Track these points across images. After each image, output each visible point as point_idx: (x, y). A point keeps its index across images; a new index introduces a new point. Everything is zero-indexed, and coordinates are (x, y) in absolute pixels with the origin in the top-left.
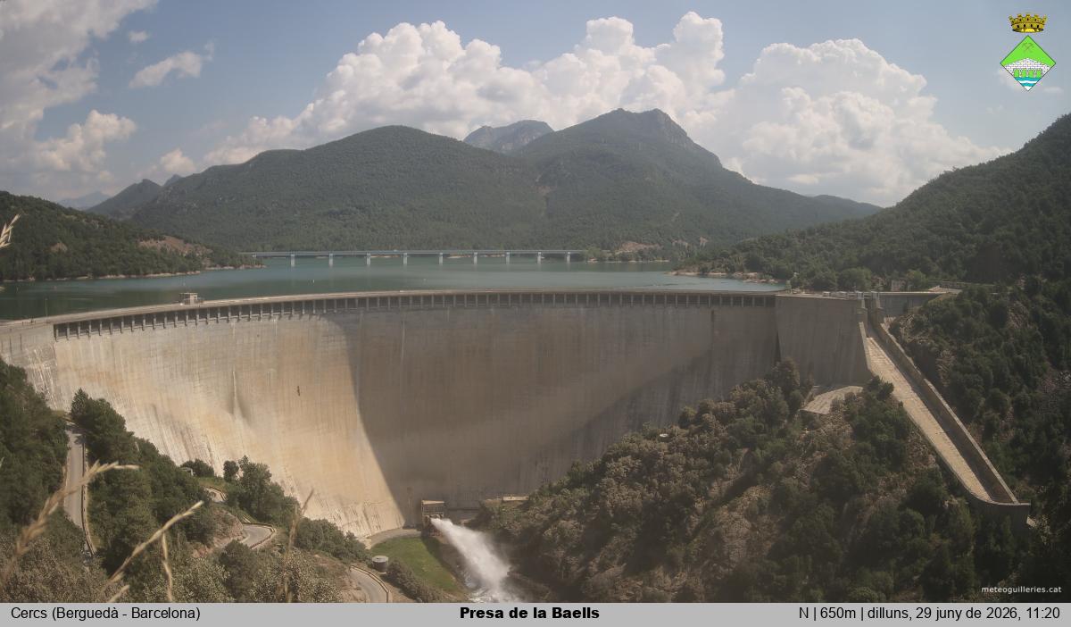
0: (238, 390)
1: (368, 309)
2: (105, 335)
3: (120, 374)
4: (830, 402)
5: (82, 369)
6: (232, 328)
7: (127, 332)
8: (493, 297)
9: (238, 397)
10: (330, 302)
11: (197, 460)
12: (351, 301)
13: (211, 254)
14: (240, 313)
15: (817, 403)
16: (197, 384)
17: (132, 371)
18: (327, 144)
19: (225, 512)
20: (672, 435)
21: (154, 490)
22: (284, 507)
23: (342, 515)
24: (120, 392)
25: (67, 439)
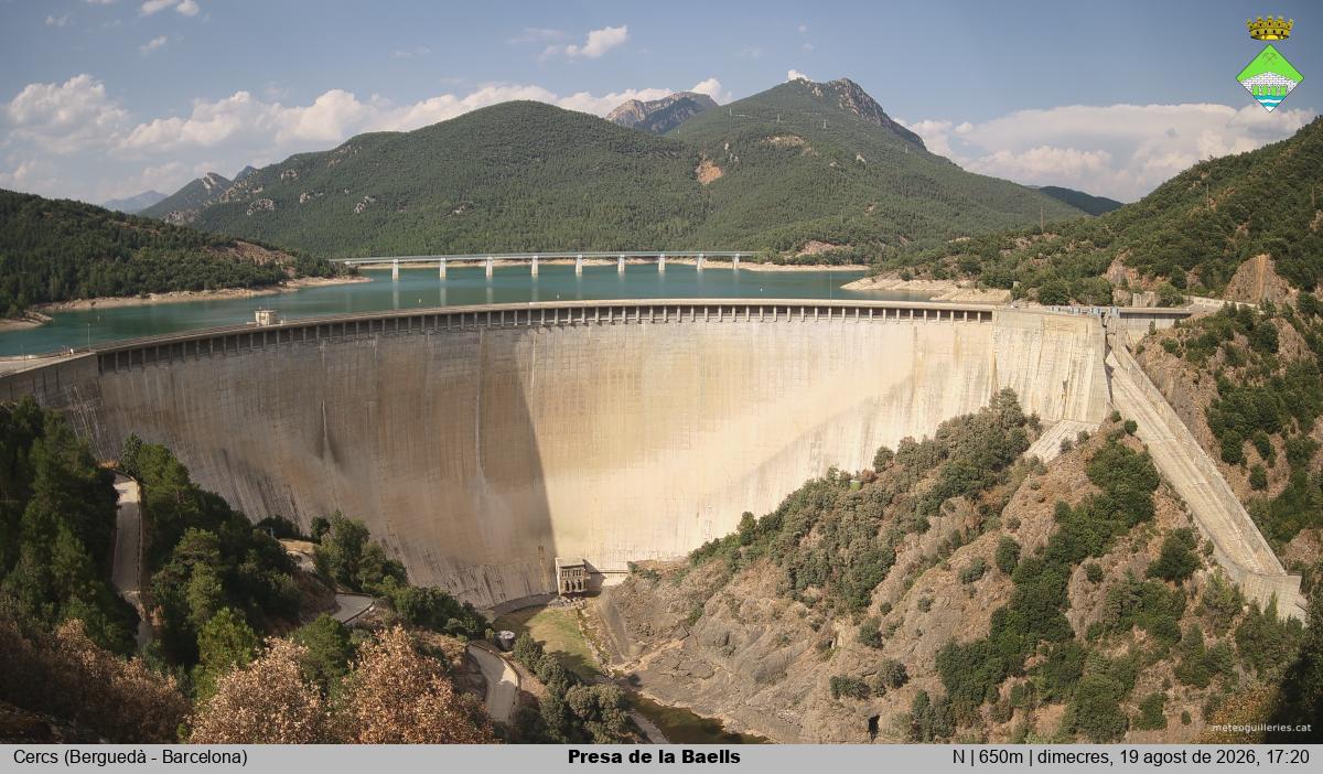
0: (329, 431)
1: (489, 326)
2: (164, 366)
3: (183, 413)
4: (1059, 443)
5: (135, 409)
6: (321, 353)
7: (191, 362)
8: (645, 309)
9: (330, 437)
10: (443, 317)
11: (278, 516)
12: (469, 315)
13: (294, 263)
14: (331, 334)
15: (1043, 443)
16: (278, 423)
17: (197, 409)
18: (438, 124)
19: (312, 578)
20: (862, 484)
21: (224, 555)
22: (385, 572)
23: (458, 581)
24: (182, 435)
25: (116, 495)
